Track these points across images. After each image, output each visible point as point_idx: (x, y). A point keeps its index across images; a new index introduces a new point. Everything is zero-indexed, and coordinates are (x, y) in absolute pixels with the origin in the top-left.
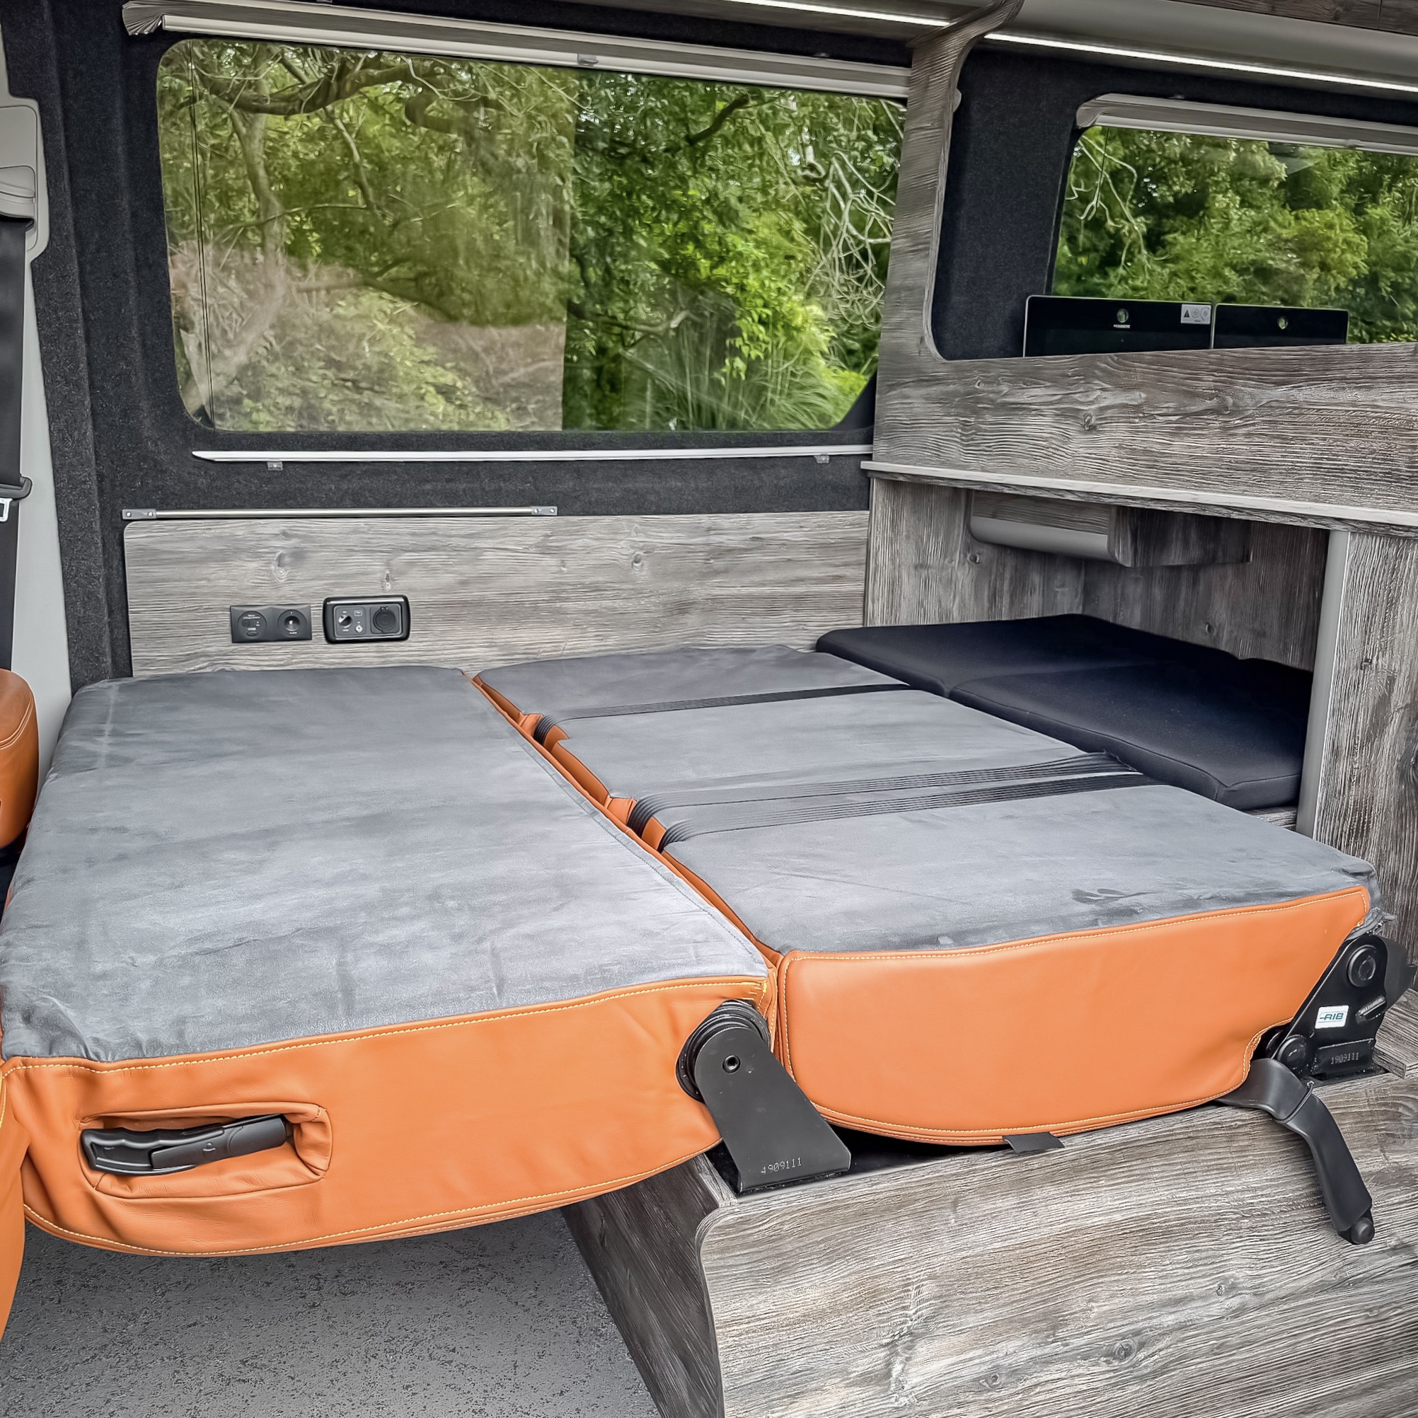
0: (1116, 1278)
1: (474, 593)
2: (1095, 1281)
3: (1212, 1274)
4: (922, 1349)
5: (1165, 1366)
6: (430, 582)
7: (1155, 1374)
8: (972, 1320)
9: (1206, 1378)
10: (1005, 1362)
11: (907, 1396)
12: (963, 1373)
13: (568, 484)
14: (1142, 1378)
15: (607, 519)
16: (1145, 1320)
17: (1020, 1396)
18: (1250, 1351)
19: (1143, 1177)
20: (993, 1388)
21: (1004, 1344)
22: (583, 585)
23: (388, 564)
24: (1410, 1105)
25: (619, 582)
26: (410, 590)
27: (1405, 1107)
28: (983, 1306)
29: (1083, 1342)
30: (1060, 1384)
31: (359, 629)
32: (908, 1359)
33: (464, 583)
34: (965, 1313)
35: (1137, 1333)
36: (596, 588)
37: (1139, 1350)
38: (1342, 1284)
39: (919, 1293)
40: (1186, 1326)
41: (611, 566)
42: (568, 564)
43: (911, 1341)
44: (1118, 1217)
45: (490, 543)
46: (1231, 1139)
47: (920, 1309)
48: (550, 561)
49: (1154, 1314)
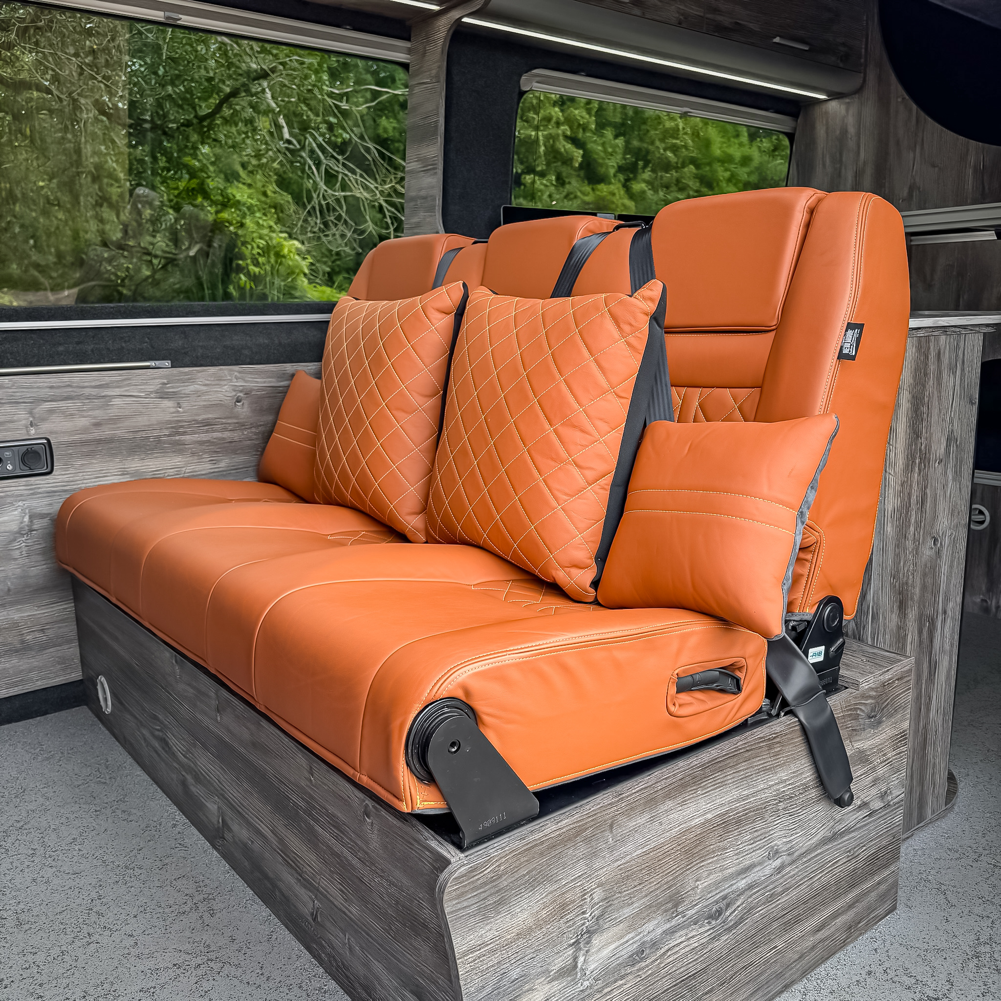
0: (711, 861)
1: (107, 432)
2: (699, 865)
3: (765, 846)
4: (596, 941)
5: (741, 918)
6: (68, 425)
7: (736, 925)
8: (627, 912)
9: (765, 920)
10: (648, 939)
11: (588, 980)
12: (623, 953)
13: (178, 343)
14: (729, 929)
15: (212, 370)
16: (729, 887)
17: (659, 961)
18: (787, 895)
19: (723, 784)
20: (642, 959)
21: (646, 925)
22: (197, 422)
23: (31, 413)
24: (863, 708)
25: (225, 418)
26: (51, 433)
27: (861, 709)
28: (633, 899)
29: (694, 912)
30: (682, 946)
31: (10, 467)
32: (587, 952)
33: (97, 425)
34: (622, 907)
35: (724, 898)
36: (207, 423)
37: (726, 909)
38: (834, 837)
39: (592, 899)
40: (752, 886)
41: (219, 405)
42: (184, 405)
43: (589, 937)
44: (709, 816)
45: (117, 392)
46: (770, 747)
47: (593, 912)
48: (168, 404)
49: (734, 882)
